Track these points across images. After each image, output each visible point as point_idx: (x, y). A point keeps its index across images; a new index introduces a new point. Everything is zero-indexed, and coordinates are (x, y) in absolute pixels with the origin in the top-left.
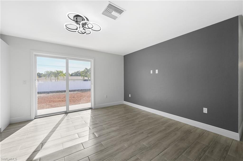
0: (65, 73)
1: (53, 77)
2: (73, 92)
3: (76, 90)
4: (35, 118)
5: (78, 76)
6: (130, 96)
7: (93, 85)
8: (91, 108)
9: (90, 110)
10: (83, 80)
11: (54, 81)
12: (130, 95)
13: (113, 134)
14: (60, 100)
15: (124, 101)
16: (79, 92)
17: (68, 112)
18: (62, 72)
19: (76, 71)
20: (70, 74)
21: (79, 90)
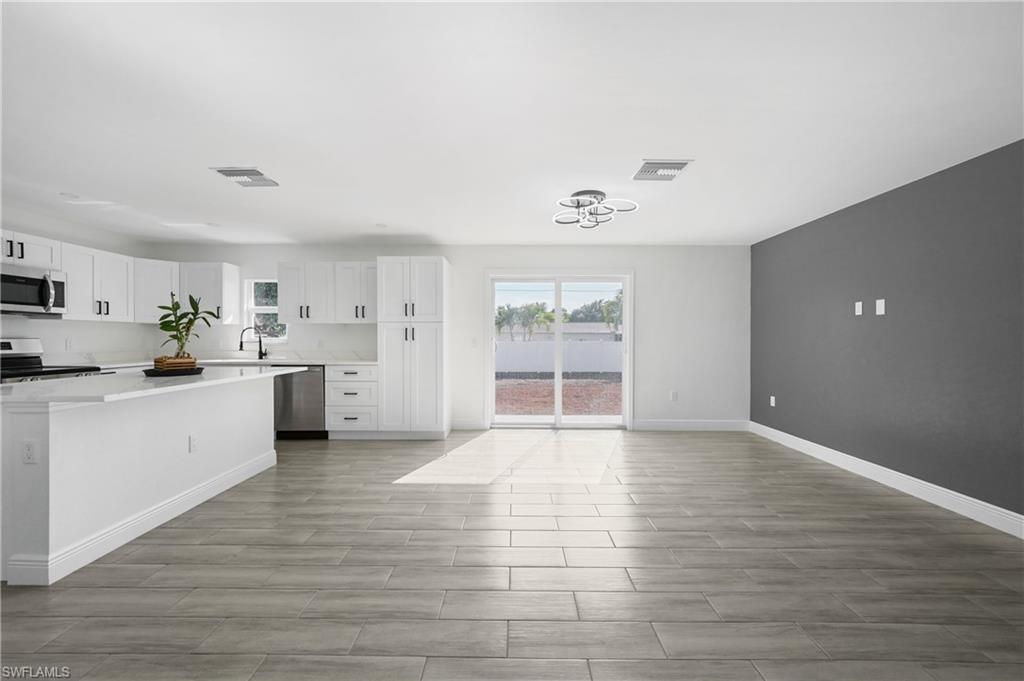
0: (553, 311)
1: (517, 328)
2: (574, 380)
3: (586, 373)
4: (491, 428)
5: (596, 321)
6: (773, 404)
7: (628, 355)
8: (623, 428)
9: (620, 431)
10: (613, 337)
11: (519, 339)
12: (773, 399)
13: (664, 489)
14: (537, 399)
15: (752, 420)
16: (596, 381)
17: (558, 426)
18: (541, 308)
19: (589, 303)
20: (569, 312)
21: (598, 373)
